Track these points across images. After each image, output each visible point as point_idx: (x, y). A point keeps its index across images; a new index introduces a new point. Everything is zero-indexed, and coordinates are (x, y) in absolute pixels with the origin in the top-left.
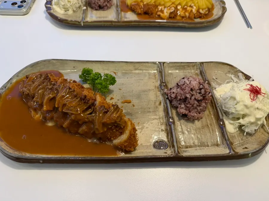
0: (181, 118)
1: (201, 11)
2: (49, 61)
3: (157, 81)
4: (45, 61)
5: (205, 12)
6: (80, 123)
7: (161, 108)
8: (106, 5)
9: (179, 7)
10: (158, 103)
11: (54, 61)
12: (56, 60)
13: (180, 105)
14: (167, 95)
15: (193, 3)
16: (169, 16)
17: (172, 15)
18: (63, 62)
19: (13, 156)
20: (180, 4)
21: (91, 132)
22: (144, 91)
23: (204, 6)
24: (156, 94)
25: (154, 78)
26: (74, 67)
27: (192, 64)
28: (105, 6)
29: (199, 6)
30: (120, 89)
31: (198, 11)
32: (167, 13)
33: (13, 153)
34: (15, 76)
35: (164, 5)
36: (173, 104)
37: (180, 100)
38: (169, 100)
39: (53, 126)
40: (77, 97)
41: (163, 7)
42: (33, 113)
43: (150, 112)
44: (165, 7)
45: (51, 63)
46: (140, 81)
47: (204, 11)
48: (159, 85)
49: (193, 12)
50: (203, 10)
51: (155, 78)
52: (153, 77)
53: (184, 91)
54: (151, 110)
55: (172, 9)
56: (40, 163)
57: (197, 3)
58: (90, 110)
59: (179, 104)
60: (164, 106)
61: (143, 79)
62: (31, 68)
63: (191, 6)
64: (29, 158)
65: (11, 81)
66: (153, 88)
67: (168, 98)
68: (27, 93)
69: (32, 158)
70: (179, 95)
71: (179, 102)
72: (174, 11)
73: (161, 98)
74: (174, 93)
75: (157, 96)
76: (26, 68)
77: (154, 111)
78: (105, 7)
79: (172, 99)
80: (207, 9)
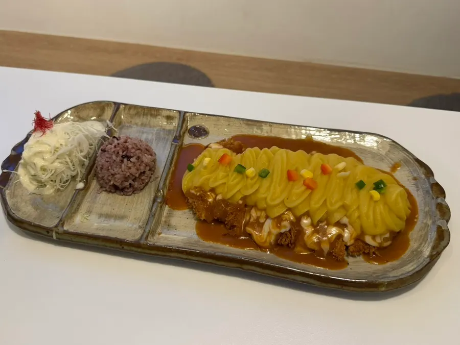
1: (368, 240)
5: (380, 244)
8: (130, 184)
9: (306, 222)
15: (345, 215)
16: (276, 240)
17: (284, 240)
20: (307, 214)
23: (380, 229)
28: (129, 187)
29: (361, 227)
31: (359, 239)
32: (269, 233)
35: (265, 210)
41: (263, 214)
44: (267, 217)
47: (379, 240)
49: (343, 241)
50: (374, 237)
55: (285, 227)
57: (359, 217)
63: (339, 224)
72: (290, 231)
78: (128, 189)
80: (387, 235)
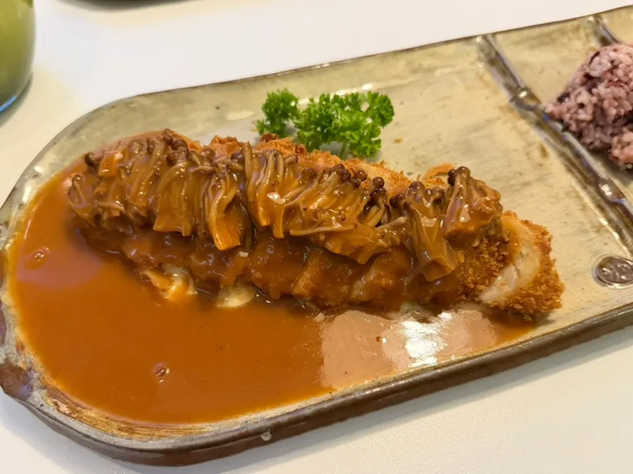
0: (626, 179)
2: (126, 105)
3: (496, 93)
4: (113, 106)
6: (361, 260)
7: (555, 164)
10: (536, 154)
13: (615, 139)
14: (561, 121)
18: (177, 97)
21: (406, 284)
22: (477, 129)
24: (515, 128)
25: (484, 86)
26: (218, 108)
27: (569, 24)
30: (398, 141)
34: (26, 177)
36: (588, 141)
37: (618, 117)
38: (574, 133)
39: (249, 304)
40: (318, 178)
42: (155, 279)
43: (527, 184)
48: (508, 100)
51: (486, 84)
52: (478, 84)
53: (626, 87)
54: (528, 178)
56: (263, 443)
58: (378, 211)
59: (613, 135)
60: (562, 155)
61: (449, 94)
62: (74, 141)
64: (219, 438)
65: (16, 197)
66: (497, 113)
67: (567, 128)
68: (117, 214)
69: (231, 435)
70: (611, 105)
71: (610, 131)
73: (537, 136)
74: (582, 106)
75: (521, 134)
77: (540, 179)
79: (583, 125)
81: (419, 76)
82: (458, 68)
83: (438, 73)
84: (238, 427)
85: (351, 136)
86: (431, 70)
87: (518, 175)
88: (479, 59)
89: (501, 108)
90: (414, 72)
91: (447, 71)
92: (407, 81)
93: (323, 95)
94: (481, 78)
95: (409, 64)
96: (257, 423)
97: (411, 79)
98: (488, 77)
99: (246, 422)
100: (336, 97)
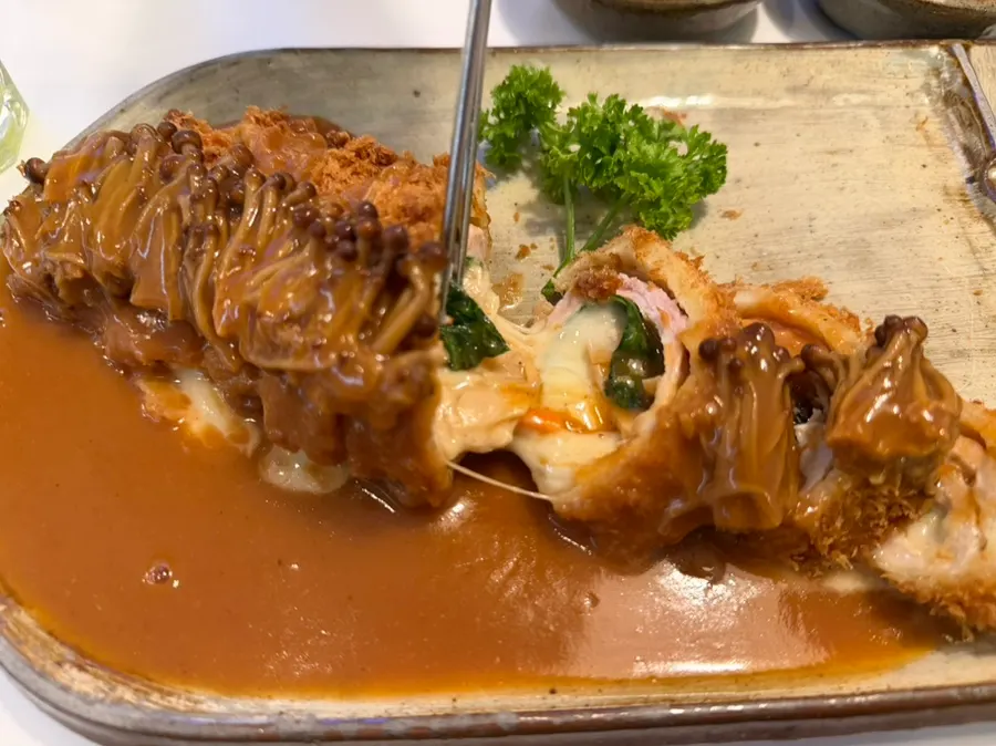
2: (260, 63)
3: (944, 159)
11: (295, 63)
12: (306, 56)
19: (109, 720)
24: (965, 238)
25: (922, 141)
26: (416, 94)
30: (732, 215)
33: (102, 701)
43: (963, 354)
45: (273, 73)
46: (836, 159)
48: (963, 179)
51: (927, 138)
52: (913, 136)
61: (850, 145)
66: (936, 199)
75: (974, 251)
76: (122, 111)
81: (801, 101)
82: (880, 99)
83: (839, 100)
84: (263, 719)
85: (647, 184)
86: (827, 93)
87: (948, 331)
88: (927, 89)
89: (946, 191)
90: (794, 90)
91: (856, 99)
92: (778, 104)
93: (616, 96)
94: (921, 126)
95: (787, 73)
96: (298, 722)
97: (787, 101)
98: (934, 126)
99: (281, 713)
100: (636, 109)
